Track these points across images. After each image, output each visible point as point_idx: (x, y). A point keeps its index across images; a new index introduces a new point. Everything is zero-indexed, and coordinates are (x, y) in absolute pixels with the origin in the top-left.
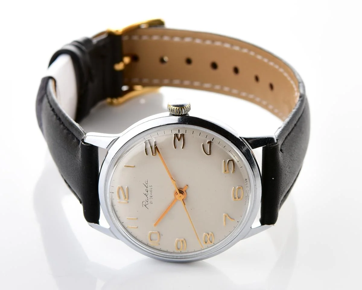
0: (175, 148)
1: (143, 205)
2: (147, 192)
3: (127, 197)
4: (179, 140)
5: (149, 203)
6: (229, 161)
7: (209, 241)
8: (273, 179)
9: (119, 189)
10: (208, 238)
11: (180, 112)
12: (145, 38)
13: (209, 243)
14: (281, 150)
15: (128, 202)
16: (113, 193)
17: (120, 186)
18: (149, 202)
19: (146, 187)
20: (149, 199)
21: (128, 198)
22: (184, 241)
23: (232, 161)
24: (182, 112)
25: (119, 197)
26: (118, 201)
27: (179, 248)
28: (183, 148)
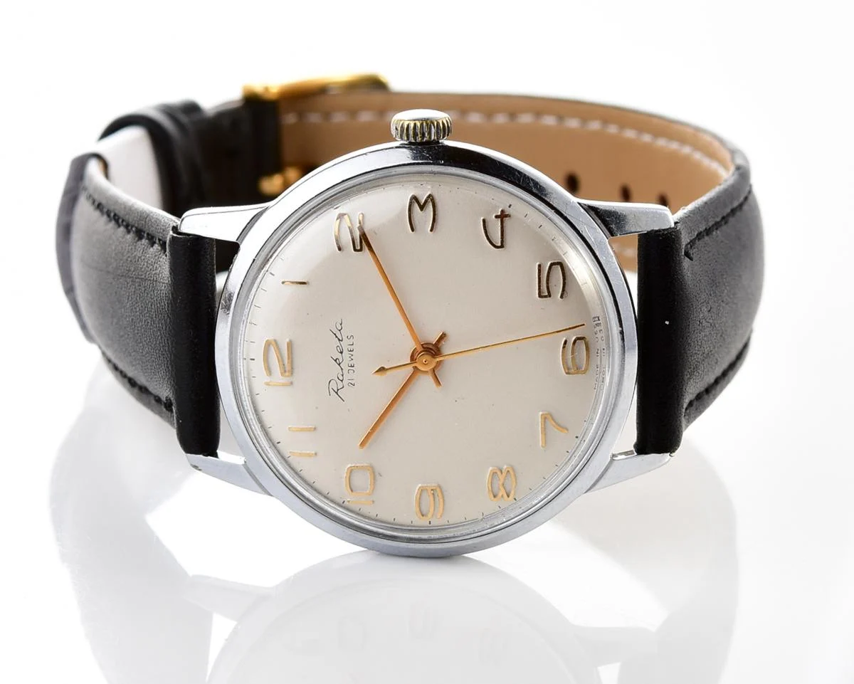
0: (413, 230)
1: (331, 390)
2: (341, 353)
3: (288, 367)
4: (422, 208)
5: (346, 386)
6: (552, 265)
7: (502, 492)
8: (667, 323)
9: (268, 344)
10: (501, 483)
11: (423, 135)
12: (339, 118)
13: (502, 496)
14: (687, 254)
15: (292, 383)
16: (254, 359)
17: (271, 338)
18: (345, 382)
19: (339, 340)
20: (345, 372)
21: (292, 372)
22: (437, 492)
23: (559, 266)
24: (430, 133)
25: (269, 370)
26: (267, 379)
27: (424, 513)
28: (431, 230)
